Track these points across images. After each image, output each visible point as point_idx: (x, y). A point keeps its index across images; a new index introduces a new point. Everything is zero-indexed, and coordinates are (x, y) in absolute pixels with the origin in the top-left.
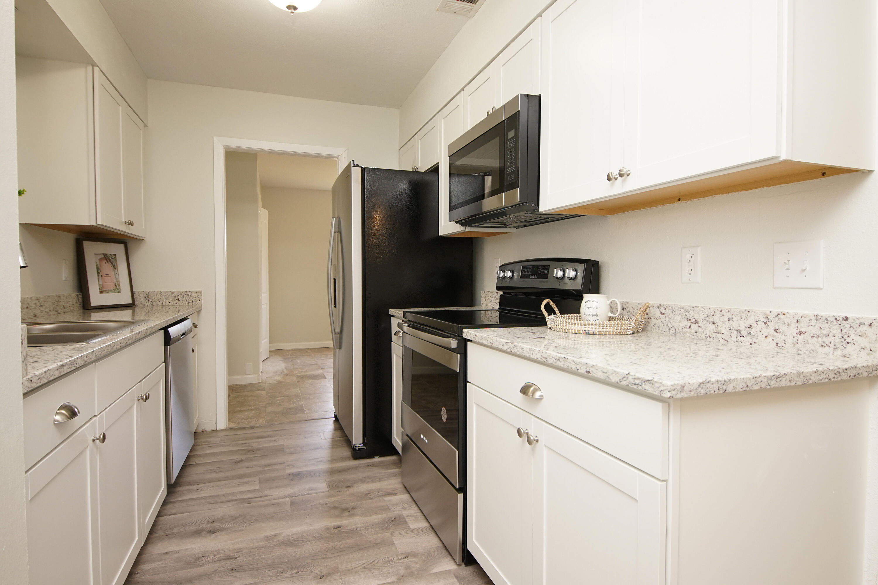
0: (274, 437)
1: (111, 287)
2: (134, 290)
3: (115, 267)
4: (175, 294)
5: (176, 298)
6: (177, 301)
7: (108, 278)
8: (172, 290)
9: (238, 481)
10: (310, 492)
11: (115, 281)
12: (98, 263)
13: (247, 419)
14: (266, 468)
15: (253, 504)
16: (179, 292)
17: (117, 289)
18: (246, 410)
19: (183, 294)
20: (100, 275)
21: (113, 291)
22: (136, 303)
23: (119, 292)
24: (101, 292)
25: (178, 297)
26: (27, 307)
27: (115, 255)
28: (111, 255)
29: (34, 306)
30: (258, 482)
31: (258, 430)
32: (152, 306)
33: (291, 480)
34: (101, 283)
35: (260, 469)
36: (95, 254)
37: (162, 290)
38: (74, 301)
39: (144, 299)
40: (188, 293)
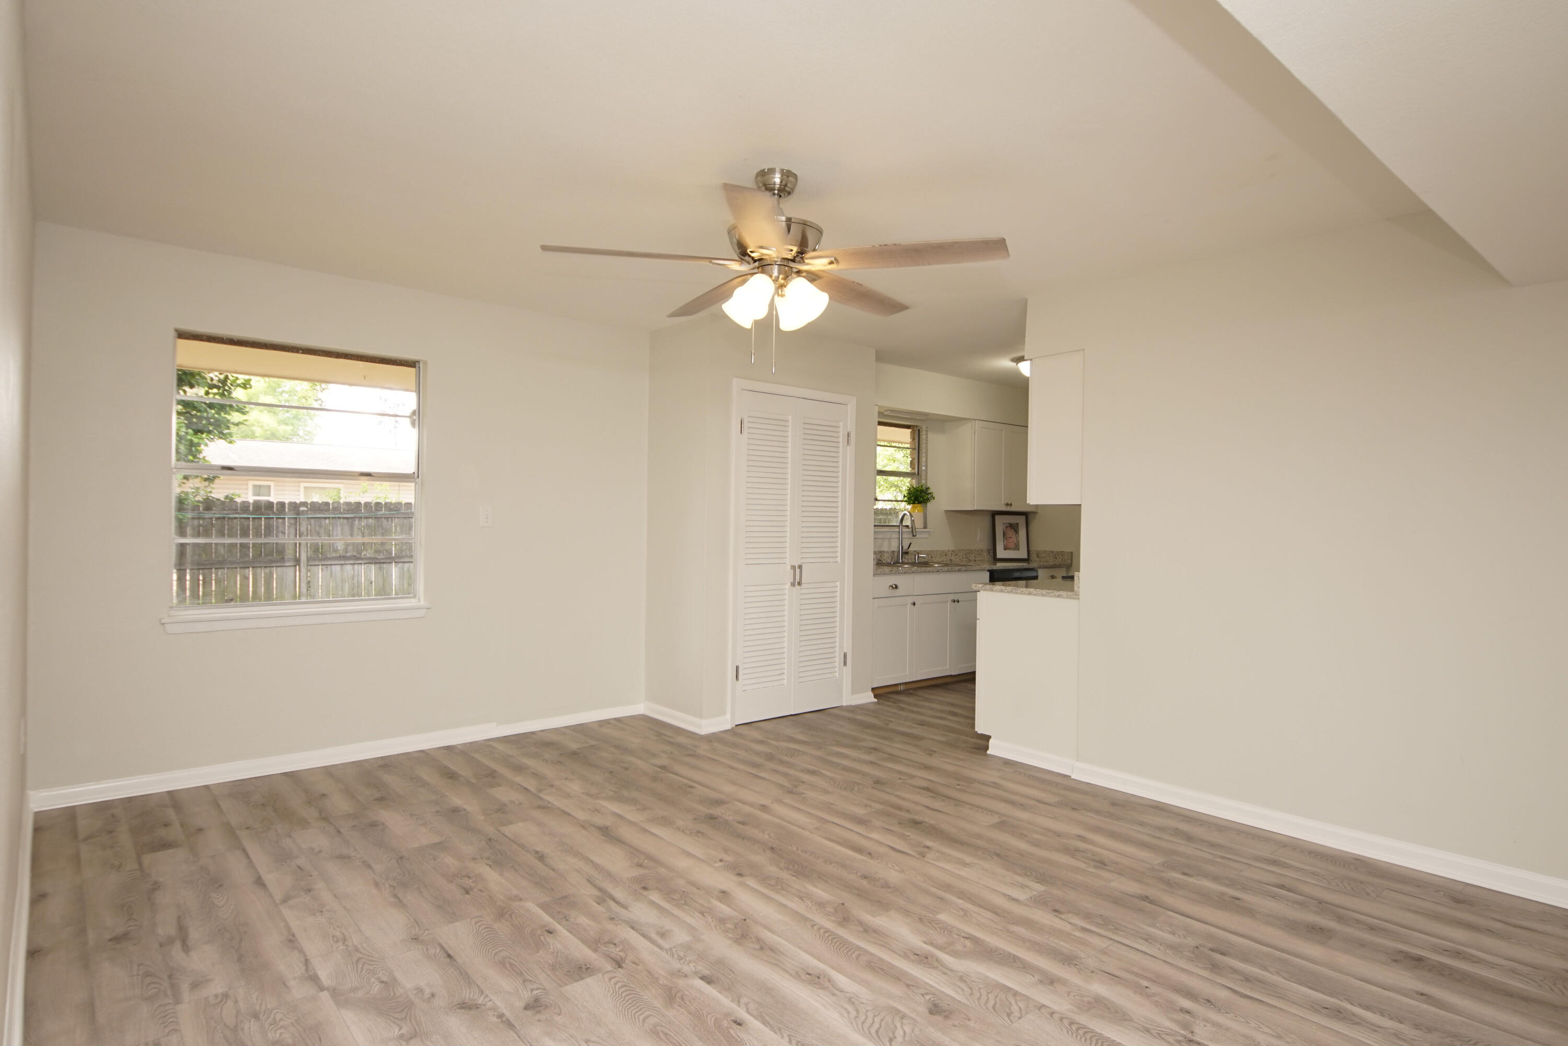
1: (1012, 546)
2: (1030, 549)
3: (1017, 532)
4: (1054, 553)
6: (1055, 559)
7: (1011, 540)
8: (1052, 550)
11: (1015, 542)
12: (1005, 530)
16: (1056, 552)
17: (1017, 548)
19: (1060, 553)
20: (1005, 538)
21: (1014, 549)
22: (1031, 558)
23: (1018, 550)
24: (1005, 549)
27: (1018, 524)
28: (1015, 524)
34: (1005, 543)
37: (1046, 548)
38: (985, 554)
39: (1035, 556)
40: (1062, 553)
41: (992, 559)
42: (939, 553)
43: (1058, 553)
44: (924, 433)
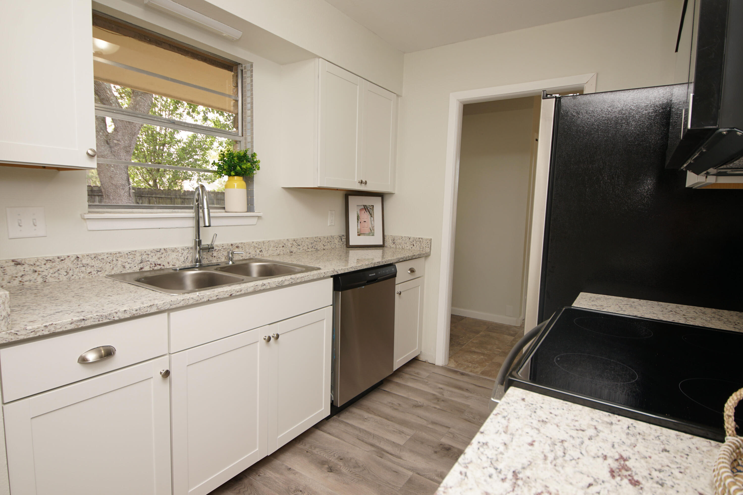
0: (471, 393)
1: (367, 231)
2: (385, 234)
3: (371, 215)
4: (411, 240)
5: (412, 243)
6: (412, 246)
7: (366, 224)
8: (409, 236)
9: (397, 426)
10: (436, 478)
11: (370, 226)
12: (359, 212)
13: (470, 362)
14: (430, 426)
15: (382, 460)
16: (414, 238)
17: (371, 233)
18: (478, 353)
19: (417, 240)
20: (359, 222)
21: (369, 235)
22: (386, 244)
23: (373, 235)
24: (359, 235)
25: (414, 241)
26: (283, 246)
27: (373, 206)
28: (369, 206)
29: (290, 246)
30: (408, 437)
31: (465, 379)
32: (396, 248)
33: (436, 452)
34: (359, 228)
35: (424, 423)
36: (357, 206)
37: (403, 236)
38: (336, 241)
39: (391, 241)
40: (420, 240)
41: (345, 246)
42: (272, 245)
43: (415, 239)
44: (249, 74)
